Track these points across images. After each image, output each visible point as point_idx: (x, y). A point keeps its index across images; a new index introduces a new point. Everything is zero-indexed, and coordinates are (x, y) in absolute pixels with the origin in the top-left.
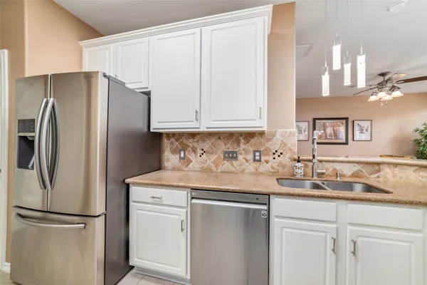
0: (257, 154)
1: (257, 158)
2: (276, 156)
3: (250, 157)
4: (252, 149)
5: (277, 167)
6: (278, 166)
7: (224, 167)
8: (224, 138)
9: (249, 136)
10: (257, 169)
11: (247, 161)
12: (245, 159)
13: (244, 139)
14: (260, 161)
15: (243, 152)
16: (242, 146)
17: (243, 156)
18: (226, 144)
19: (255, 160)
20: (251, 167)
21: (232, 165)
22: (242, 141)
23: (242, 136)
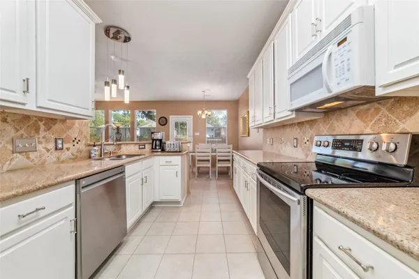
0: (60, 142)
1: (60, 146)
2: (75, 143)
3: (51, 146)
4: (53, 137)
5: (76, 154)
6: (77, 152)
7: (13, 163)
8: (13, 121)
9: (50, 121)
10: (58, 158)
11: (48, 150)
12: (45, 148)
13: (44, 124)
14: (62, 149)
15: (43, 140)
16: (42, 133)
17: (43, 145)
18: (17, 130)
19: (56, 149)
20: (52, 157)
21: (28, 158)
22: (42, 127)
23: (41, 121)
